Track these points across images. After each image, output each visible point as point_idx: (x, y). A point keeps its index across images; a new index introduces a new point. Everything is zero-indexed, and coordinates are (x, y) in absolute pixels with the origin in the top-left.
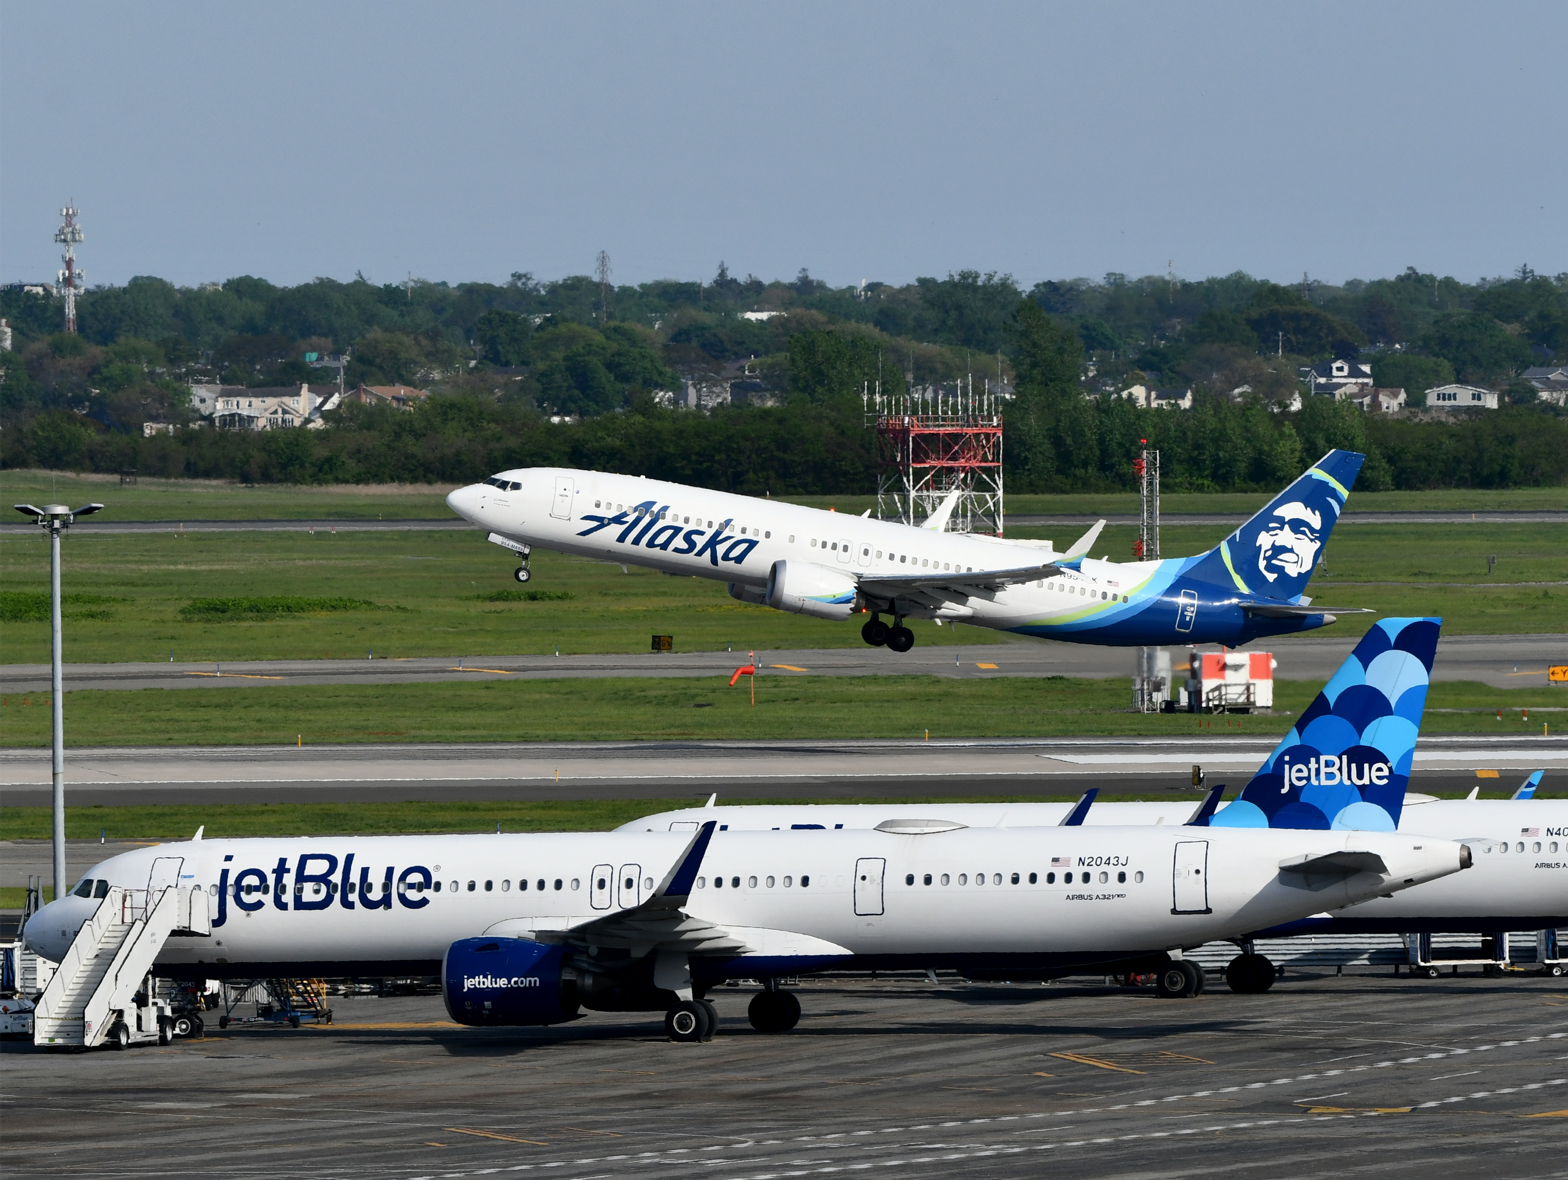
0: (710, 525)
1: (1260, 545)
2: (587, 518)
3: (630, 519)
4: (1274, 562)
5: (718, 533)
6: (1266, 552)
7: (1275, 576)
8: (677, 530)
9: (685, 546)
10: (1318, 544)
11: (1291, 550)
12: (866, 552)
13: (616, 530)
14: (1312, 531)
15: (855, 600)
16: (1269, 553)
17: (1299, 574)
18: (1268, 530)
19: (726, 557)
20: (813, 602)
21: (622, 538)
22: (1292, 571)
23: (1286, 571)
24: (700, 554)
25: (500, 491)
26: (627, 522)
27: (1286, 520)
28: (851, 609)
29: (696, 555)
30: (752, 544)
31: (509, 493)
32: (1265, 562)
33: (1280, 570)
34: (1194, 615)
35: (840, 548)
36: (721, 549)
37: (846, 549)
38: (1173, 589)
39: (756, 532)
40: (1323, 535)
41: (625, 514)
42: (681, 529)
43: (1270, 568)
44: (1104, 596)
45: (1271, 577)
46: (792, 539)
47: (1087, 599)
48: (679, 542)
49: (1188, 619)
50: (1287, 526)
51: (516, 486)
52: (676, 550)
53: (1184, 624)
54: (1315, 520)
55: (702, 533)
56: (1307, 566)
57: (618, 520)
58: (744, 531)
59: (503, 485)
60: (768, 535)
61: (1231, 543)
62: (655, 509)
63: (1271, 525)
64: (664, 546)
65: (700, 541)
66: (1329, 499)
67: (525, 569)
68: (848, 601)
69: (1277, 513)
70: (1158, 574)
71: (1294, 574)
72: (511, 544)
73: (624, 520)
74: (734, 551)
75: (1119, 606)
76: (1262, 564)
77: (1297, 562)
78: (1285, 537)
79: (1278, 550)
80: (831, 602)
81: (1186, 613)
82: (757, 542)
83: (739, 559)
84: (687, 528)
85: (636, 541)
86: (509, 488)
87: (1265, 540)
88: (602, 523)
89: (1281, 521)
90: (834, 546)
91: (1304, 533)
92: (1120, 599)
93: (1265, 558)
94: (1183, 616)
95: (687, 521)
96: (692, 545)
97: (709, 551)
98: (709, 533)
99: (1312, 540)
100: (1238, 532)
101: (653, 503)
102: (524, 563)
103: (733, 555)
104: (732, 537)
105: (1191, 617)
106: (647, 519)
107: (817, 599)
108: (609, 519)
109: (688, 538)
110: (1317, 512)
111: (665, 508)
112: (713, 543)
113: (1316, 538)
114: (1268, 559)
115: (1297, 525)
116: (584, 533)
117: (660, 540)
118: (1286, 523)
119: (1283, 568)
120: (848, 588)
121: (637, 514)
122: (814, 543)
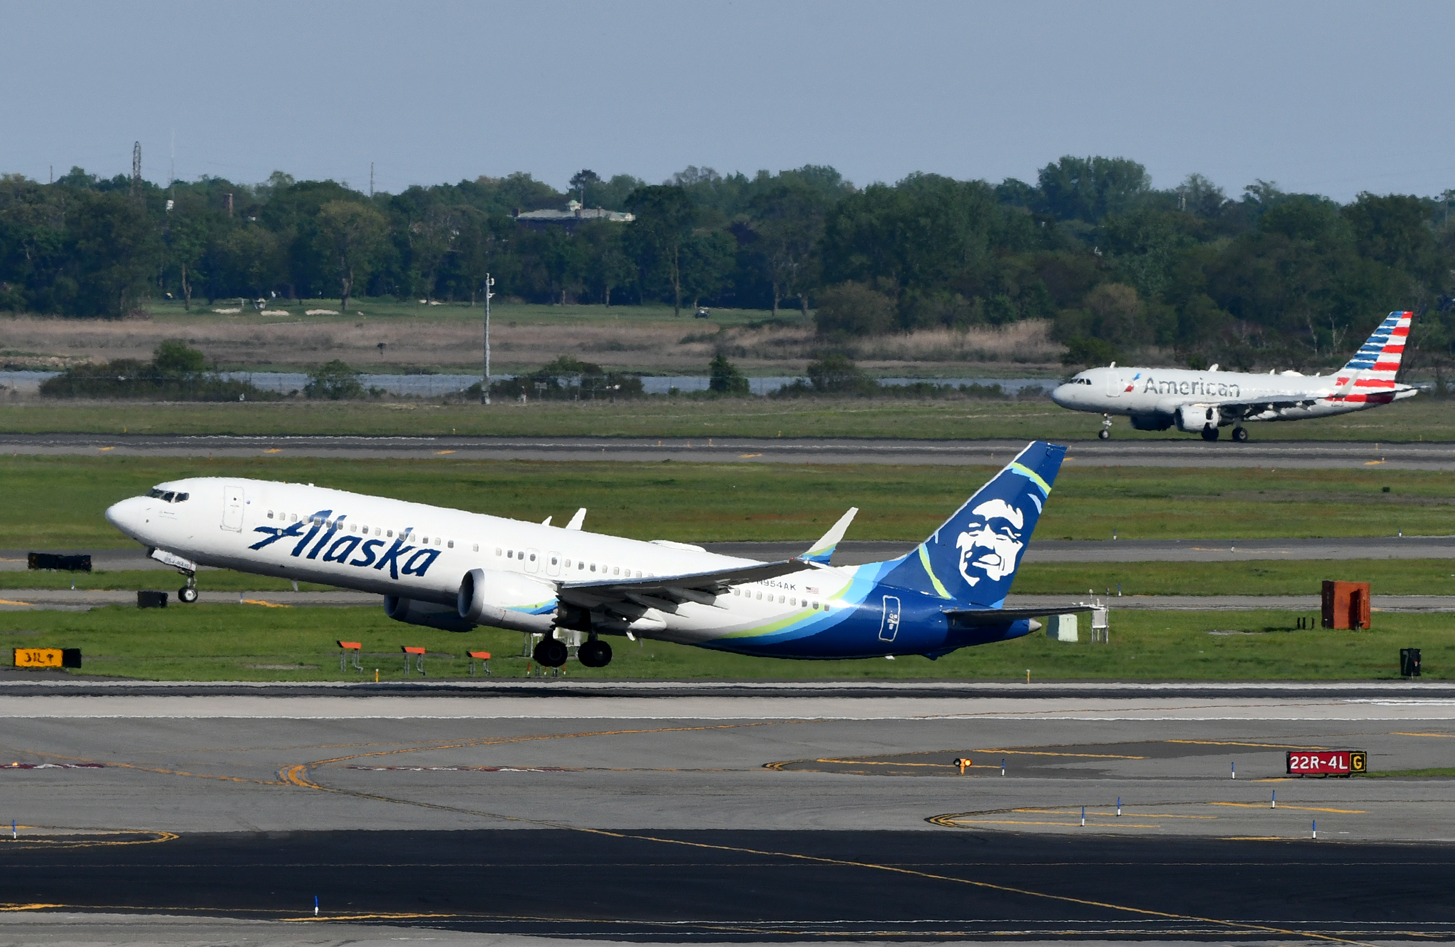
0: (390, 534)
1: (961, 548)
2: (259, 530)
3: (306, 530)
4: (975, 564)
5: (398, 544)
6: (966, 553)
7: (977, 579)
8: (356, 541)
9: (363, 558)
10: (1020, 545)
11: (993, 552)
12: (554, 562)
13: (292, 542)
14: (1014, 530)
15: (556, 610)
16: (969, 555)
17: (1001, 577)
18: (969, 530)
19: (407, 570)
20: (515, 612)
21: (296, 552)
22: (995, 574)
23: (989, 574)
24: (379, 566)
25: (166, 503)
26: (302, 534)
27: (987, 519)
28: (553, 620)
29: (376, 567)
30: (434, 554)
31: (174, 505)
32: (966, 564)
33: (982, 573)
34: (897, 623)
35: (527, 557)
36: (401, 561)
37: (533, 558)
38: (875, 596)
39: (439, 542)
40: (1025, 535)
41: (300, 525)
42: (359, 540)
43: (971, 571)
44: (804, 604)
45: (972, 581)
46: (477, 549)
47: (787, 608)
48: (358, 554)
49: (891, 627)
50: (988, 527)
51: (182, 497)
52: (355, 562)
53: (888, 633)
54: (1017, 519)
55: (381, 544)
56: (1009, 569)
57: (292, 531)
58: (425, 541)
59: (168, 497)
60: (451, 545)
61: (930, 545)
62: (332, 519)
63: (971, 525)
64: (342, 559)
65: (379, 552)
66: (1031, 496)
67: (191, 588)
68: (549, 612)
69: (977, 511)
70: (856, 580)
71: (997, 579)
72: (177, 560)
73: (298, 531)
74: (414, 563)
75: (819, 615)
76: (963, 566)
77: (999, 564)
78: (987, 537)
79: (980, 551)
80: (531, 613)
81: (889, 621)
82: (438, 553)
83: (421, 571)
84: (366, 538)
85: (313, 555)
86: (173, 499)
87: (965, 541)
88: (274, 535)
89: (981, 519)
90: (521, 556)
91: (1005, 533)
92: (821, 608)
93: (966, 560)
94: (887, 625)
95: (365, 531)
96: (371, 556)
97: (388, 563)
98: (389, 543)
99: (1013, 541)
100: (936, 534)
101: (329, 513)
102: (189, 580)
103: (413, 567)
104: (414, 547)
105: (895, 625)
106: (323, 530)
107: (518, 609)
108: (283, 531)
109: (366, 549)
110: (1018, 510)
111: (342, 517)
112: (392, 554)
113: (1018, 538)
114: (969, 561)
115: (999, 525)
116: (257, 547)
117: (337, 553)
118: (986, 523)
119: (985, 571)
120: (550, 597)
121: (312, 524)
122: (500, 553)
